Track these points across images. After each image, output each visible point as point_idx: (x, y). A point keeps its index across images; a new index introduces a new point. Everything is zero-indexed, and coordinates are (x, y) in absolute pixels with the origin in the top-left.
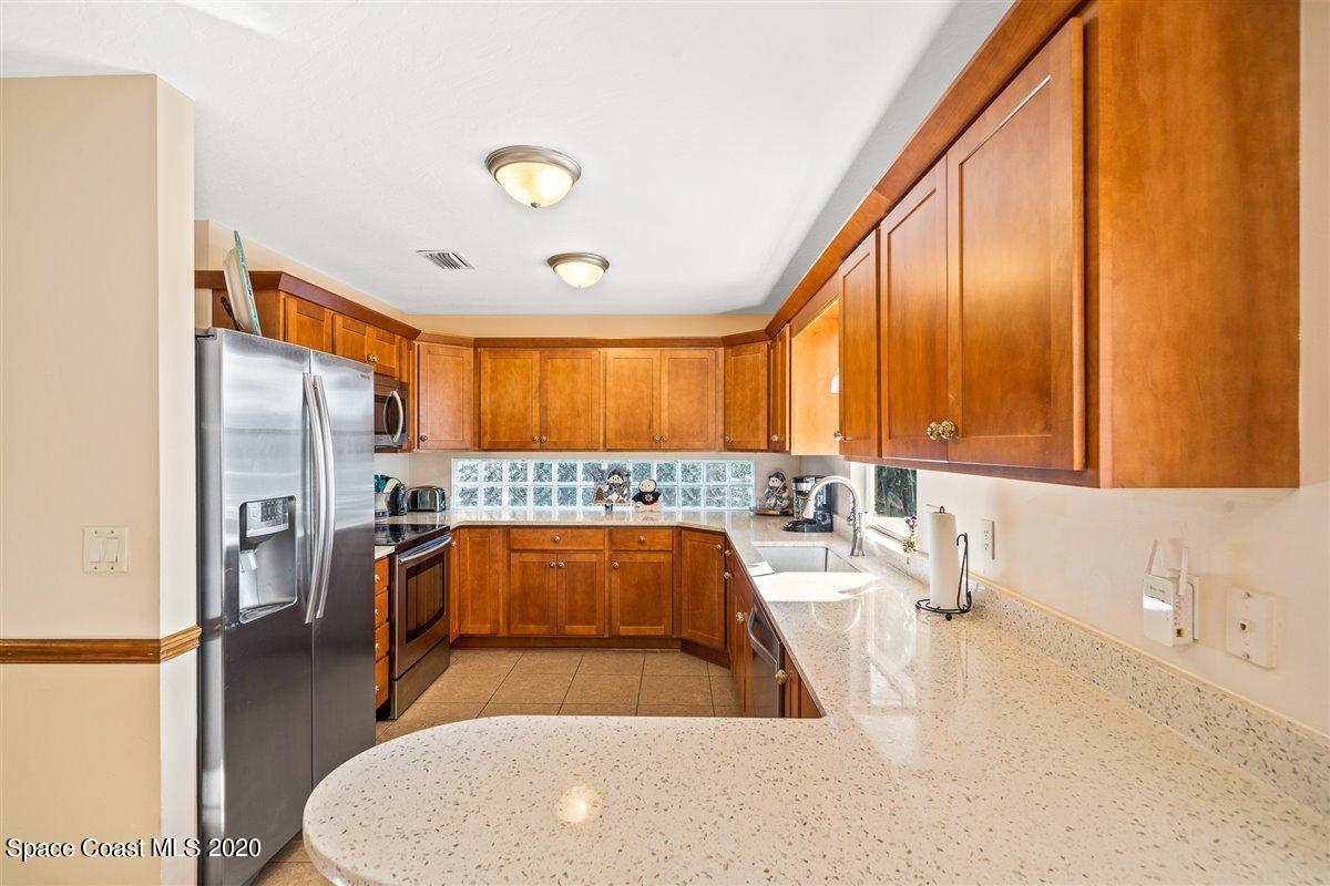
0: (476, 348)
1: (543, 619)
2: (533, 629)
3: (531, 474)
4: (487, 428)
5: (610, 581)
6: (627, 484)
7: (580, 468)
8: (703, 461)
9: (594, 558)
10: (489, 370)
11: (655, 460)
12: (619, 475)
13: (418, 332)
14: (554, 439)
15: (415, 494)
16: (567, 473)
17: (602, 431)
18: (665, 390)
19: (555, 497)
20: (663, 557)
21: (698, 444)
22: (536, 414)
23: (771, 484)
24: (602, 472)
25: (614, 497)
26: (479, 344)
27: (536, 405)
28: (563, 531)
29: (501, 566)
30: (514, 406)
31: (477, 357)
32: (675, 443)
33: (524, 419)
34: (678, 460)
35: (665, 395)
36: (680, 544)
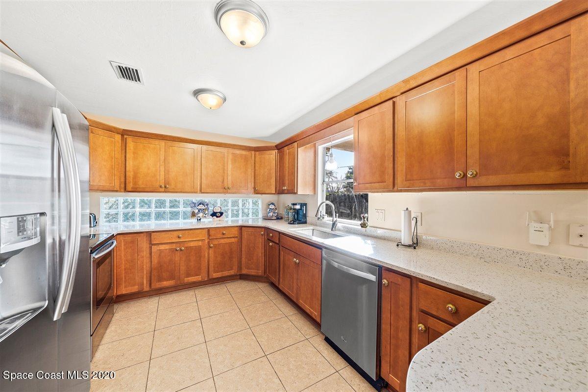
0: (123, 135)
1: (171, 277)
2: (166, 284)
3: (153, 205)
4: (131, 180)
5: (208, 253)
6: (208, 209)
7: (182, 203)
8: (241, 199)
9: (200, 243)
10: (132, 148)
11: (219, 198)
14: (173, 187)
16: (174, 204)
17: (199, 184)
19: (166, 216)
20: (233, 240)
21: (244, 191)
22: (162, 173)
23: (270, 207)
24: (195, 204)
25: (201, 215)
26: (125, 133)
27: (162, 169)
28: (184, 232)
29: (145, 253)
31: (123, 140)
32: (234, 191)
33: (154, 176)
34: (230, 198)
35: (230, 169)
36: (241, 234)
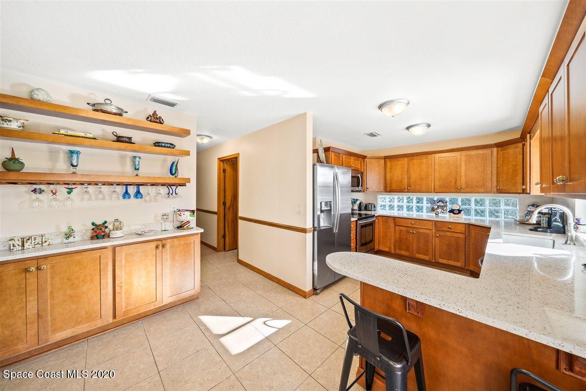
0: (385, 159)
1: (407, 250)
2: (403, 253)
3: (405, 201)
4: (388, 185)
5: (435, 241)
6: (446, 206)
7: (425, 199)
9: (428, 231)
10: (389, 166)
11: (460, 197)
12: (442, 202)
13: (367, 156)
14: (413, 188)
15: (366, 205)
16: (419, 201)
17: (433, 185)
18: (463, 168)
19: (414, 209)
20: (460, 235)
21: (481, 190)
22: (406, 179)
23: (529, 209)
24: (435, 201)
25: (440, 210)
26: (386, 158)
27: (406, 177)
28: (415, 221)
29: (392, 230)
30: (398, 177)
31: (385, 162)
32: (469, 190)
33: (401, 182)
34: (472, 197)
35: (463, 171)
36: (469, 230)
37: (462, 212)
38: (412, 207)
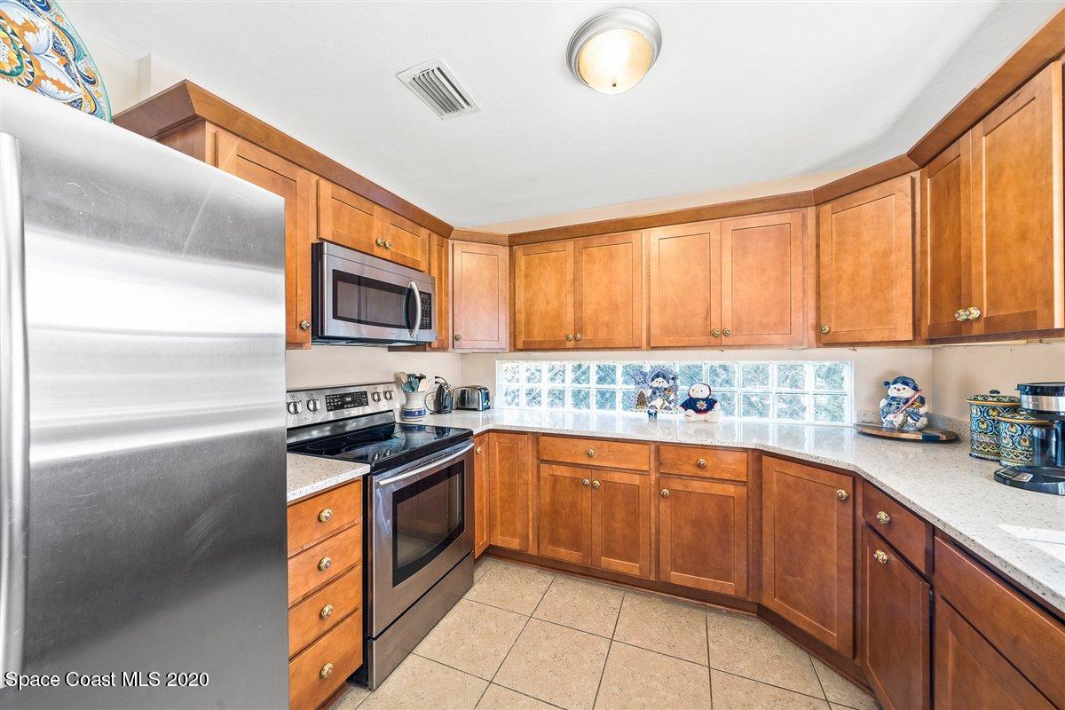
0: (511, 246)
1: (575, 544)
2: (564, 554)
3: (570, 376)
4: (521, 328)
5: (658, 510)
6: (674, 389)
7: (619, 372)
8: (773, 363)
9: (636, 480)
10: (523, 268)
11: (707, 360)
12: (664, 377)
13: (451, 229)
14: (590, 337)
16: (606, 375)
17: (644, 326)
18: (727, 269)
19: (593, 400)
20: (731, 490)
21: (776, 338)
22: (570, 309)
23: (892, 393)
24: (645, 375)
25: (658, 402)
26: (516, 241)
27: (570, 299)
28: (599, 443)
29: (530, 477)
30: (548, 303)
31: (512, 255)
32: (743, 338)
33: (558, 316)
34: (739, 362)
35: (727, 279)
36: (759, 473)
37: (717, 406)
38: (587, 394)
